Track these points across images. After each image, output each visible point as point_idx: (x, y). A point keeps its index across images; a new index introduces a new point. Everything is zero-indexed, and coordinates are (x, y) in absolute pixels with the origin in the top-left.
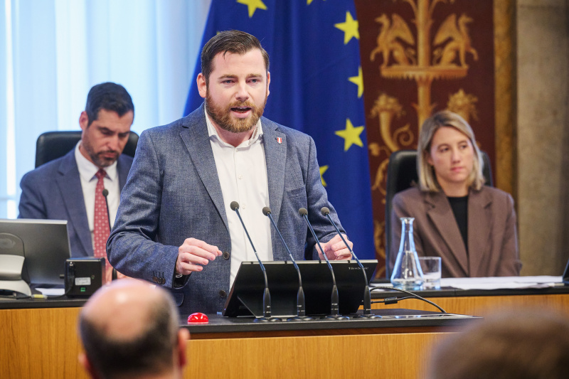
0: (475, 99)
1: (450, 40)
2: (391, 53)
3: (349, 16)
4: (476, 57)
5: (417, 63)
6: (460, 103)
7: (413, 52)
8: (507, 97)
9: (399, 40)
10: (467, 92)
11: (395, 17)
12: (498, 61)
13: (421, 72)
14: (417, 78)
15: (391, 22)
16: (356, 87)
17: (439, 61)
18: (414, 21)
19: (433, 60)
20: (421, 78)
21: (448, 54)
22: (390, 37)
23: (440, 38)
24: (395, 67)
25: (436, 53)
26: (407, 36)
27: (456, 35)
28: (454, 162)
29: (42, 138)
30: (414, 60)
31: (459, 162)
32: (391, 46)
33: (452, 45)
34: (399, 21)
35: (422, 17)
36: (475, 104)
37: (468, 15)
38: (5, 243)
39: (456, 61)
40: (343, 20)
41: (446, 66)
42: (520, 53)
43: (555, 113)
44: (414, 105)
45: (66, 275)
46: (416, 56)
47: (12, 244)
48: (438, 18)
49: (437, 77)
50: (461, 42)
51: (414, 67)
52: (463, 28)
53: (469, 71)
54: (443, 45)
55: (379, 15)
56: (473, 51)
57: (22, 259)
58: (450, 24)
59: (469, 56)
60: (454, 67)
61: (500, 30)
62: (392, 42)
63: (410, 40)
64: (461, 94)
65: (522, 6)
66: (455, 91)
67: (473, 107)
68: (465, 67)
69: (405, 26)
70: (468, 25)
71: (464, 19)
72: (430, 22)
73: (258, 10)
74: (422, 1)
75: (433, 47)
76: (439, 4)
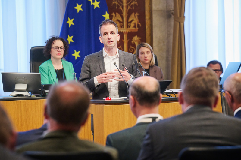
0: (140, 38)
1: (133, 20)
3: (106, 13)
4: (140, 26)
5: (123, 28)
6: (136, 39)
7: (122, 24)
8: (149, 37)
9: (118, 20)
10: (138, 36)
11: (117, 13)
12: (147, 27)
13: (124, 30)
14: (123, 32)
15: (116, 15)
17: (130, 27)
18: (122, 15)
19: (128, 26)
20: (124, 32)
21: (132, 25)
22: (115, 20)
23: (130, 20)
25: (129, 24)
26: (120, 19)
27: (135, 19)
28: (145, 57)
29: (32, 49)
31: (147, 57)
33: (133, 22)
34: (118, 15)
35: (124, 13)
36: (140, 39)
37: (138, 13)
38: (21, 80)
39: (135, 27)
40: (105, 14)
41: (132, 28)
42: (154, 24)
43: (164, 42)
44: (123, 40)
45: (42, 90)
46: (123, 25)
47: (23, 80)
48: (129, 14)
49: (129, 31)
50: (136, 21)
51: (122, 28)
52: (137, 17)
53: (138, 30)
54: (131, 22)
55: (112, 13)
56: (140, 24)
57: (27, 85)
58: (133, 15)
59: (138, 25)
60: (134, 28)
61: (147, 17)
62: (116, 21)
63: (121, 20)
64: (136, 36)
65: (154, 10)
66: (135, 36)
67: (140, 40)
68: (137, 28)
69: (120, 16)
70: (138, 16)
71: (137, 14)
72: (127, 15)
73: (80, 11)
74: (125, 9)
75: (128, 22)
76: (130, 9)
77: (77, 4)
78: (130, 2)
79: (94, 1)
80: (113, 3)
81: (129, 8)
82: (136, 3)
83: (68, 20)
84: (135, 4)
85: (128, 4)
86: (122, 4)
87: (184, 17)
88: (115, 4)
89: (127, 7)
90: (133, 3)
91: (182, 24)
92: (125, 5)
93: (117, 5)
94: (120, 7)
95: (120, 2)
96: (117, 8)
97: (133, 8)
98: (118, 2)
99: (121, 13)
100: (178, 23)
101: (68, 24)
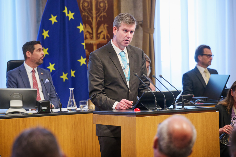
1: (102, 32)
2: (86, 36)
4: (109, 37)
5: (93, 39)
7: (92, 35)
9: (88, 32)
11: (87, 24)
13: (94, 42)
14: (93, 43)
15: (86, 26)
16: (83, 46)
17: (99, 38)
18: (92, 26)
19: (98, 38)
21: (102, 36)
23: (99, 31)
24: (87, 40)
25: (98, 35)
26: (90, 31)
27: (103, 29)
30: (92, 38)
32: (86, 34)
35: (94, 25)
37: (107, 24)
39: (104, 38)
40: (80, 25)
41: (101, 40)
46: (93, 37)
48: (99, 25)
49: (99, 43)
50: (105, 32)
51: (92, 40)
52: (106, 28)
54: (100, 33)
56: (109, 35)
57: (22, 101)
58: (102, 27)
59: (107, 36)
60: (103, 40)
62: (86, 32)
63: (91, 32)
68: (106, 40)
69: (89, 27)
70: (107, 27)
71: (106, 25)
72: (96, 26)
73: (55, 22)
74: (94, 20)
75: (98, 34)
76: (99, 21)
77: (52, 16)
78: (99, 14)
79: (68, 13)
80: (83, 14)
81: (98, 19)
82: (105, 14)
83: (43, 32)
84: (104, 16)
85: (97, 15)
86: (91, 15)
87: (154, 28)
88: (85, 15)
89: (96, 18)
90: (102, 14)
91: (151, 35)
92: (94, 16)
93: (87, 16)
94: (89, 18)
95: (90, 13)
96: (86, 19)
97: (102, 19)
98: (87, 13)
99: (90, 24)
100: (148, 35)
101: (43, 36)
